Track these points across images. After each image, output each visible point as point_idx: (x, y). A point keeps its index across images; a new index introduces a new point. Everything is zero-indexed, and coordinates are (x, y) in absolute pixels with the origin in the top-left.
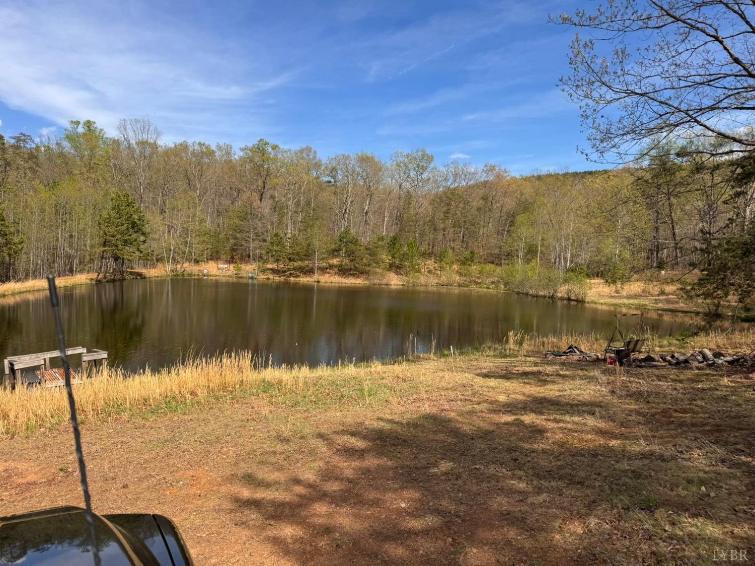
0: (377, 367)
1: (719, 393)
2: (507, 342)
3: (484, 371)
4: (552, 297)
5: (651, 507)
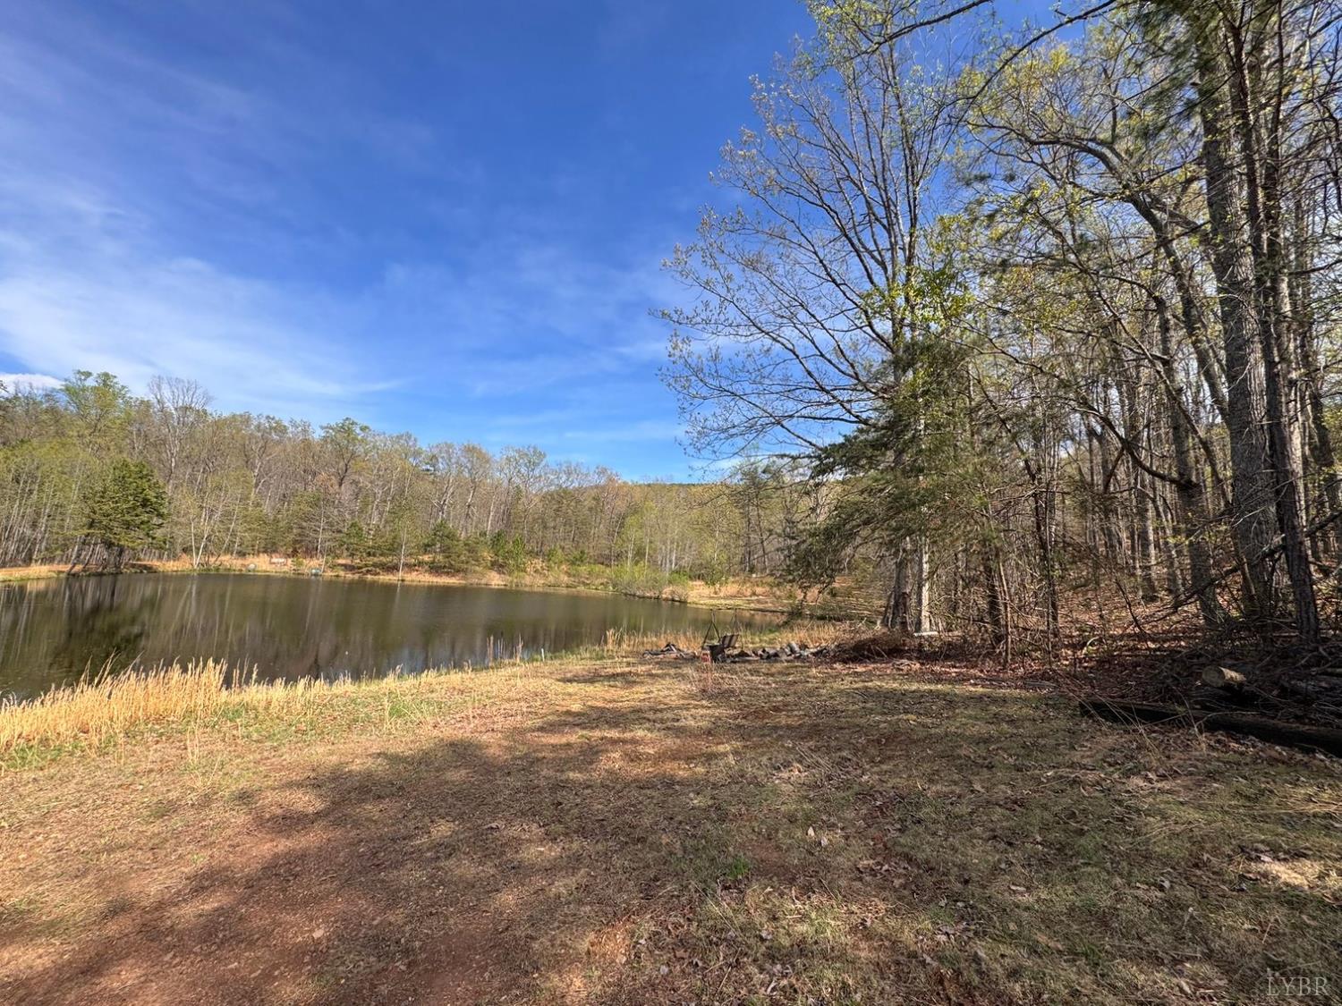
0: (429, 677)
1: (810, 685)
2: (605, 642)
3: (569, 675)
4: (658, 598)
5: (740, 882)
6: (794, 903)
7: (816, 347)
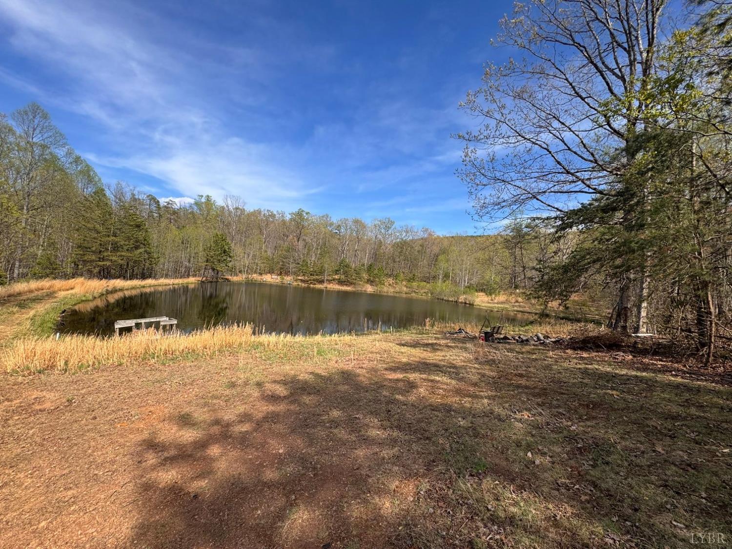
0: (335, 337)
1: (546, 362)
2: (425, 325)
3: (403, 342)
4: (456, 302)
5: (480, 474)
6: (511, 493)
7: (565, 144)
